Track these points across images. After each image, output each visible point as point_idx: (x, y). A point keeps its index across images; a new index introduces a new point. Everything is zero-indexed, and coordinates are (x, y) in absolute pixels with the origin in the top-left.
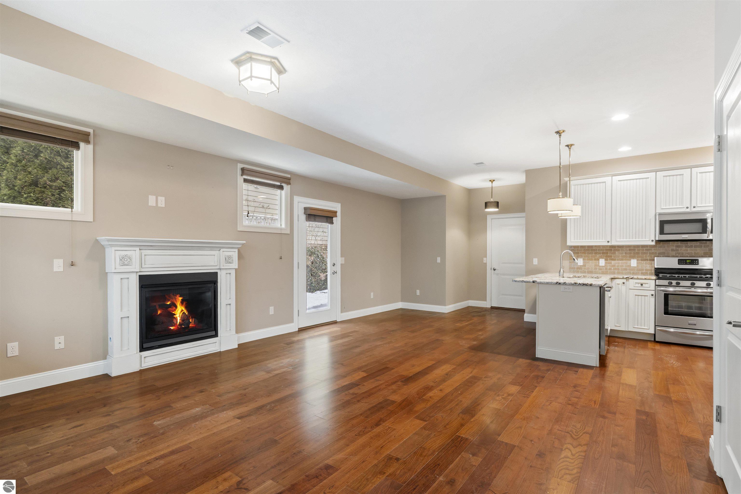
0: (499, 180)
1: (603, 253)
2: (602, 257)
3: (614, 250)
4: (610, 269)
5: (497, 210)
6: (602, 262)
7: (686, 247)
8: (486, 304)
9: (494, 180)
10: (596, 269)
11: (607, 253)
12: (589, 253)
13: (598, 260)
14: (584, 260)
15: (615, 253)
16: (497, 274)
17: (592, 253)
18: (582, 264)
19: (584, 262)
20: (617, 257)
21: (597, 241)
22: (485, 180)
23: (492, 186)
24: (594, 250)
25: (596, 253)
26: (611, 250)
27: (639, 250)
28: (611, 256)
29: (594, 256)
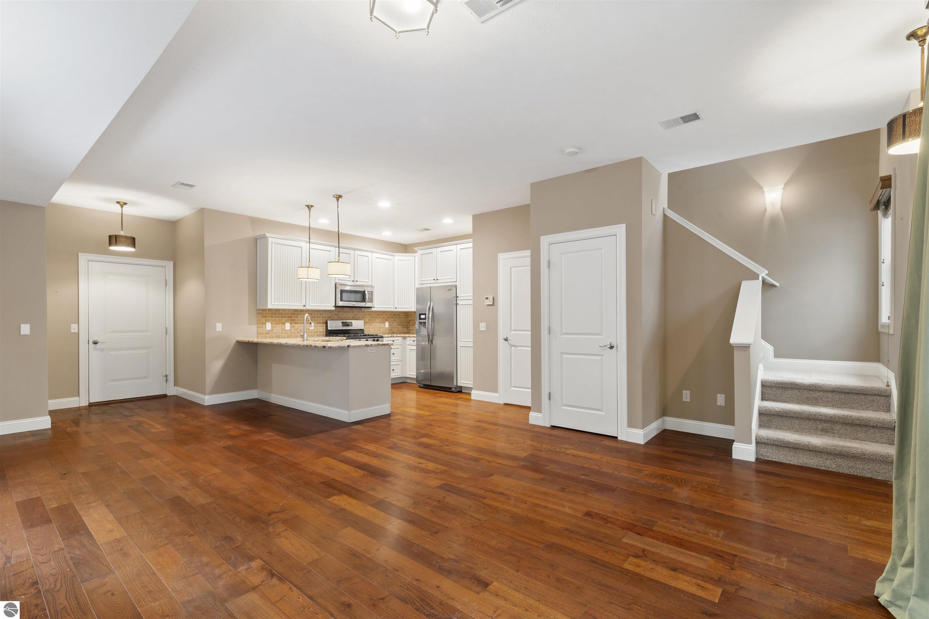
0: (134, 204)
1: (288, 317)
2: (287, 321)
3: (297, 313)
4: (294, 333)
5: (131, 249)
6: (288, 326)
7: (343, 312)
8: (82, 401)
9: (125, 204)
10: (283, 333)
11: (291, 317)
12: (276, 317)
13: (285, 324)
14: (272, 324)
15: (297, 317)
16: (102, 350)
17: (279, 317)
18: (270, 329)
19: (272, 327)
20: (299, 321)
21: (282, 304)
22: (109, 200)
23: (122, 212)
24: (281, 314)
25: (282, 317)
26: (294, 314)
27: (315, 314)
28: (295, 320)
29: (281, 320)
